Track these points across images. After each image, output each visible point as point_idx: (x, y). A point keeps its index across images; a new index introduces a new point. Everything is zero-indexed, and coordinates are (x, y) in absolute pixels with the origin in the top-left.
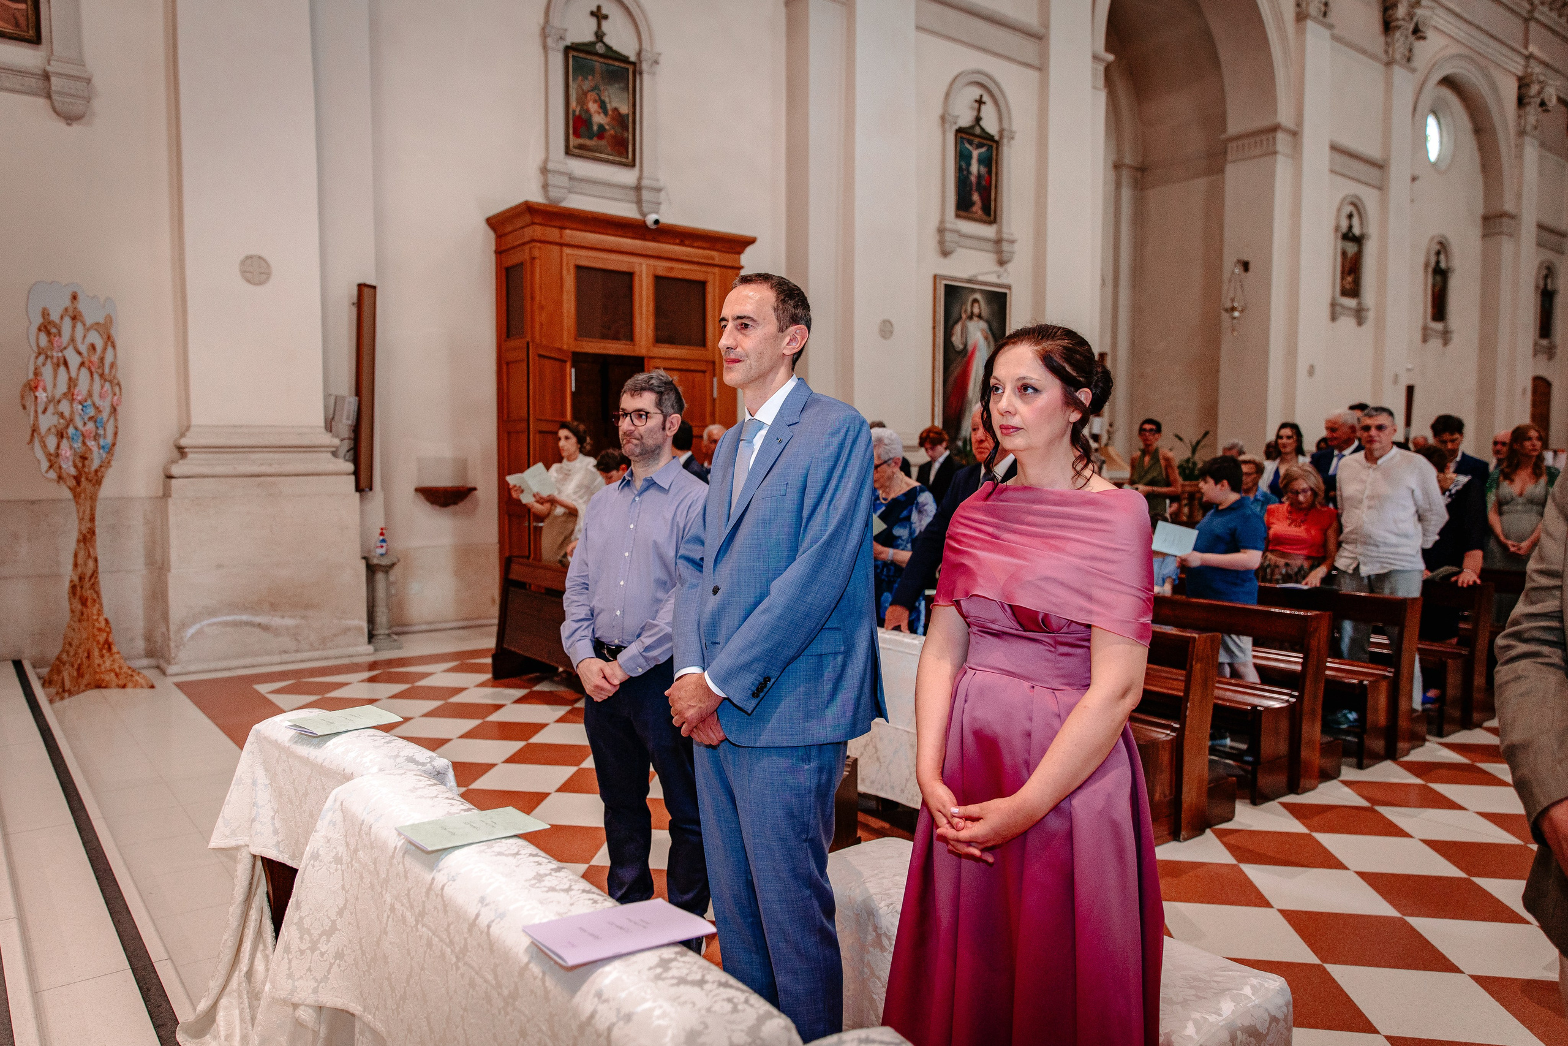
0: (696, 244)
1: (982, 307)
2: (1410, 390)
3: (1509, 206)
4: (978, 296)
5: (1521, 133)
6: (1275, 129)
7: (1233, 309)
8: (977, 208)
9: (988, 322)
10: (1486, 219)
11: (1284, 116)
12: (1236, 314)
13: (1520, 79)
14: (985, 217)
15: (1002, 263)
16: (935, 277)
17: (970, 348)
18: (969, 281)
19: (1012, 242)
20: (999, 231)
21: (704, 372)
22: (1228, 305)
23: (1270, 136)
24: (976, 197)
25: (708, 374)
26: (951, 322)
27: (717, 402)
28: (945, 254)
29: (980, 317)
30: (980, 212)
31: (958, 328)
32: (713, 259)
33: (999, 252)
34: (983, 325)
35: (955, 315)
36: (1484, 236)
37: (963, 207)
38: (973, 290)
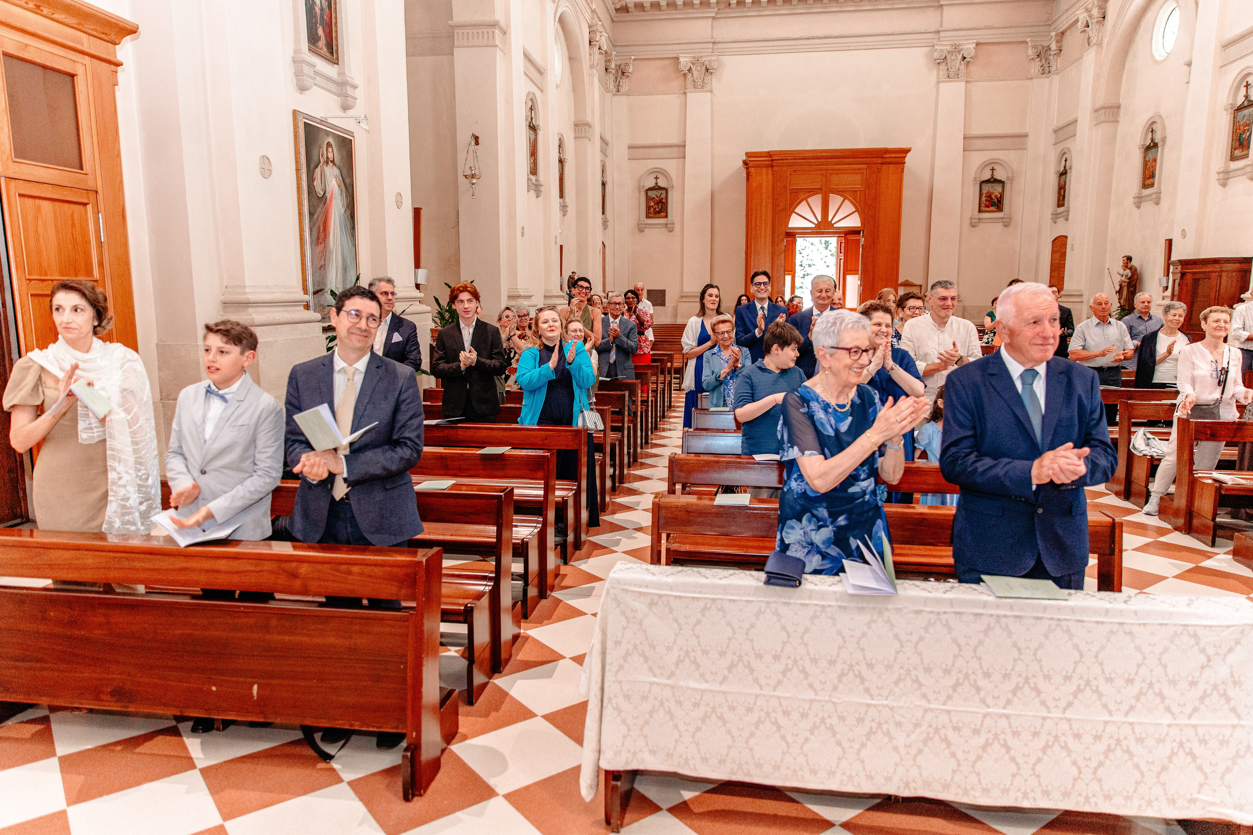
0: (56, 16)
1: (334, 153)
2: (561, 247)
3: (589, 119)
4: (330, 140)
5: (592, 67)
6: (494, 25)
7: (473, 176)
8: (322, 43)
9: (339, 168)
10: (576, 125)
11: (499, 16)
12: (474, 181)
13: (590, 27)
14: (328, 55)
15: (345, 108)
16: (295, 112)
17: (328, 195)
18: (322, 122)
19: (355, 87)
20: (341, 73)
21: (85, 204)
22: (468, 172)
23: (490, 30)
24: (320, 32)
25: (89, 207)
26: (312, 166)
27: (105, 246)
28: (302, 89)
29: (333, 162)
30: (325, 49)
31: (318, 171)
32: (82, 45)
33: (343, 95)
34: (336, 171)
35: (315, 159)
36: (575, 138)
37: (313, 39)
38: (328, 133)
